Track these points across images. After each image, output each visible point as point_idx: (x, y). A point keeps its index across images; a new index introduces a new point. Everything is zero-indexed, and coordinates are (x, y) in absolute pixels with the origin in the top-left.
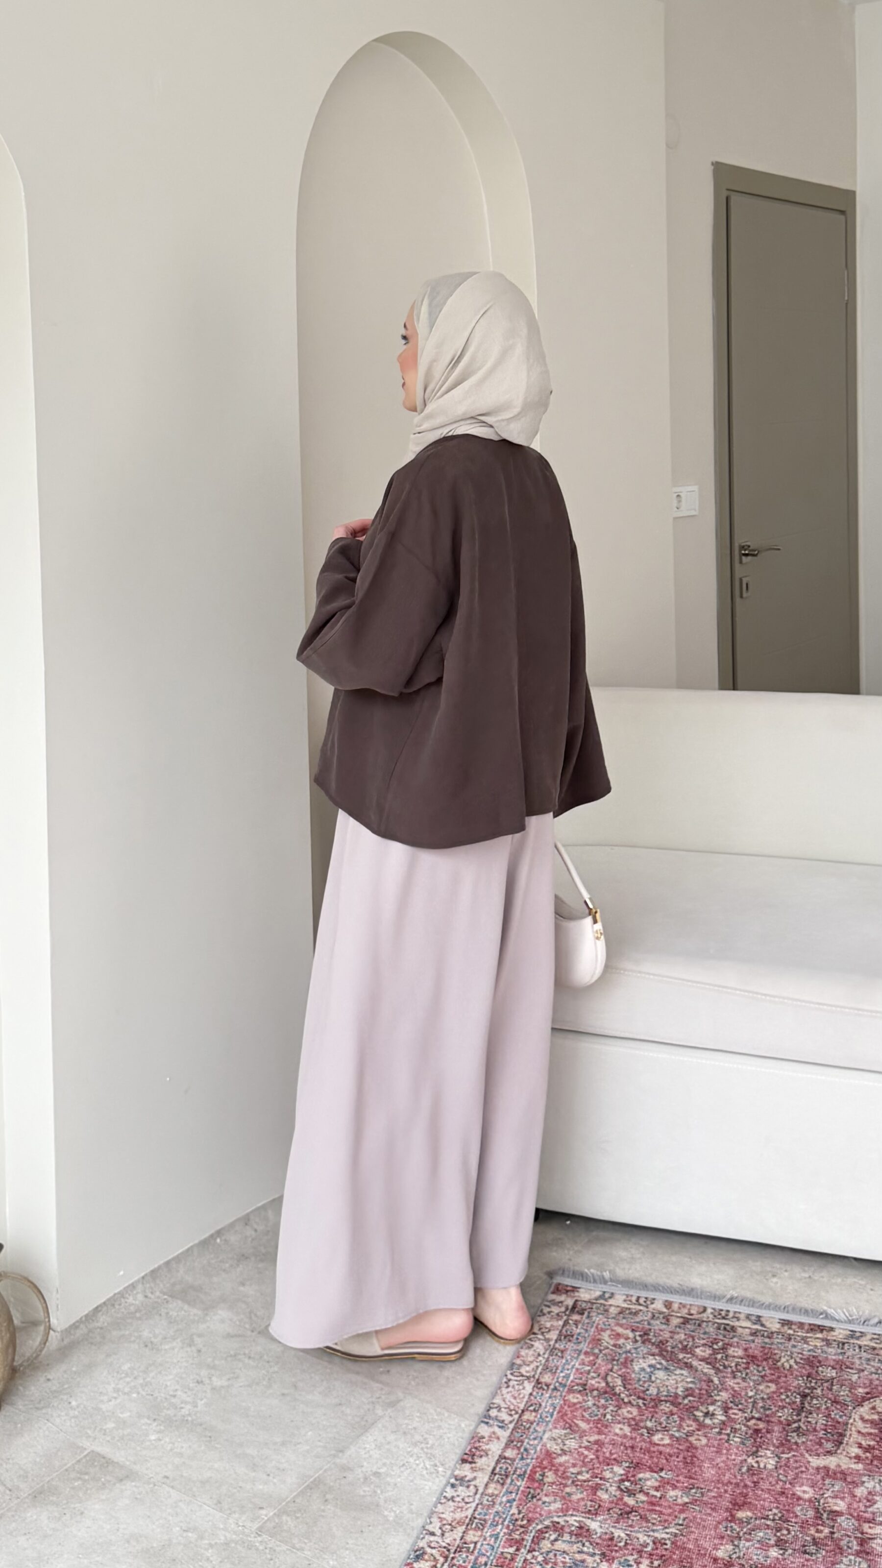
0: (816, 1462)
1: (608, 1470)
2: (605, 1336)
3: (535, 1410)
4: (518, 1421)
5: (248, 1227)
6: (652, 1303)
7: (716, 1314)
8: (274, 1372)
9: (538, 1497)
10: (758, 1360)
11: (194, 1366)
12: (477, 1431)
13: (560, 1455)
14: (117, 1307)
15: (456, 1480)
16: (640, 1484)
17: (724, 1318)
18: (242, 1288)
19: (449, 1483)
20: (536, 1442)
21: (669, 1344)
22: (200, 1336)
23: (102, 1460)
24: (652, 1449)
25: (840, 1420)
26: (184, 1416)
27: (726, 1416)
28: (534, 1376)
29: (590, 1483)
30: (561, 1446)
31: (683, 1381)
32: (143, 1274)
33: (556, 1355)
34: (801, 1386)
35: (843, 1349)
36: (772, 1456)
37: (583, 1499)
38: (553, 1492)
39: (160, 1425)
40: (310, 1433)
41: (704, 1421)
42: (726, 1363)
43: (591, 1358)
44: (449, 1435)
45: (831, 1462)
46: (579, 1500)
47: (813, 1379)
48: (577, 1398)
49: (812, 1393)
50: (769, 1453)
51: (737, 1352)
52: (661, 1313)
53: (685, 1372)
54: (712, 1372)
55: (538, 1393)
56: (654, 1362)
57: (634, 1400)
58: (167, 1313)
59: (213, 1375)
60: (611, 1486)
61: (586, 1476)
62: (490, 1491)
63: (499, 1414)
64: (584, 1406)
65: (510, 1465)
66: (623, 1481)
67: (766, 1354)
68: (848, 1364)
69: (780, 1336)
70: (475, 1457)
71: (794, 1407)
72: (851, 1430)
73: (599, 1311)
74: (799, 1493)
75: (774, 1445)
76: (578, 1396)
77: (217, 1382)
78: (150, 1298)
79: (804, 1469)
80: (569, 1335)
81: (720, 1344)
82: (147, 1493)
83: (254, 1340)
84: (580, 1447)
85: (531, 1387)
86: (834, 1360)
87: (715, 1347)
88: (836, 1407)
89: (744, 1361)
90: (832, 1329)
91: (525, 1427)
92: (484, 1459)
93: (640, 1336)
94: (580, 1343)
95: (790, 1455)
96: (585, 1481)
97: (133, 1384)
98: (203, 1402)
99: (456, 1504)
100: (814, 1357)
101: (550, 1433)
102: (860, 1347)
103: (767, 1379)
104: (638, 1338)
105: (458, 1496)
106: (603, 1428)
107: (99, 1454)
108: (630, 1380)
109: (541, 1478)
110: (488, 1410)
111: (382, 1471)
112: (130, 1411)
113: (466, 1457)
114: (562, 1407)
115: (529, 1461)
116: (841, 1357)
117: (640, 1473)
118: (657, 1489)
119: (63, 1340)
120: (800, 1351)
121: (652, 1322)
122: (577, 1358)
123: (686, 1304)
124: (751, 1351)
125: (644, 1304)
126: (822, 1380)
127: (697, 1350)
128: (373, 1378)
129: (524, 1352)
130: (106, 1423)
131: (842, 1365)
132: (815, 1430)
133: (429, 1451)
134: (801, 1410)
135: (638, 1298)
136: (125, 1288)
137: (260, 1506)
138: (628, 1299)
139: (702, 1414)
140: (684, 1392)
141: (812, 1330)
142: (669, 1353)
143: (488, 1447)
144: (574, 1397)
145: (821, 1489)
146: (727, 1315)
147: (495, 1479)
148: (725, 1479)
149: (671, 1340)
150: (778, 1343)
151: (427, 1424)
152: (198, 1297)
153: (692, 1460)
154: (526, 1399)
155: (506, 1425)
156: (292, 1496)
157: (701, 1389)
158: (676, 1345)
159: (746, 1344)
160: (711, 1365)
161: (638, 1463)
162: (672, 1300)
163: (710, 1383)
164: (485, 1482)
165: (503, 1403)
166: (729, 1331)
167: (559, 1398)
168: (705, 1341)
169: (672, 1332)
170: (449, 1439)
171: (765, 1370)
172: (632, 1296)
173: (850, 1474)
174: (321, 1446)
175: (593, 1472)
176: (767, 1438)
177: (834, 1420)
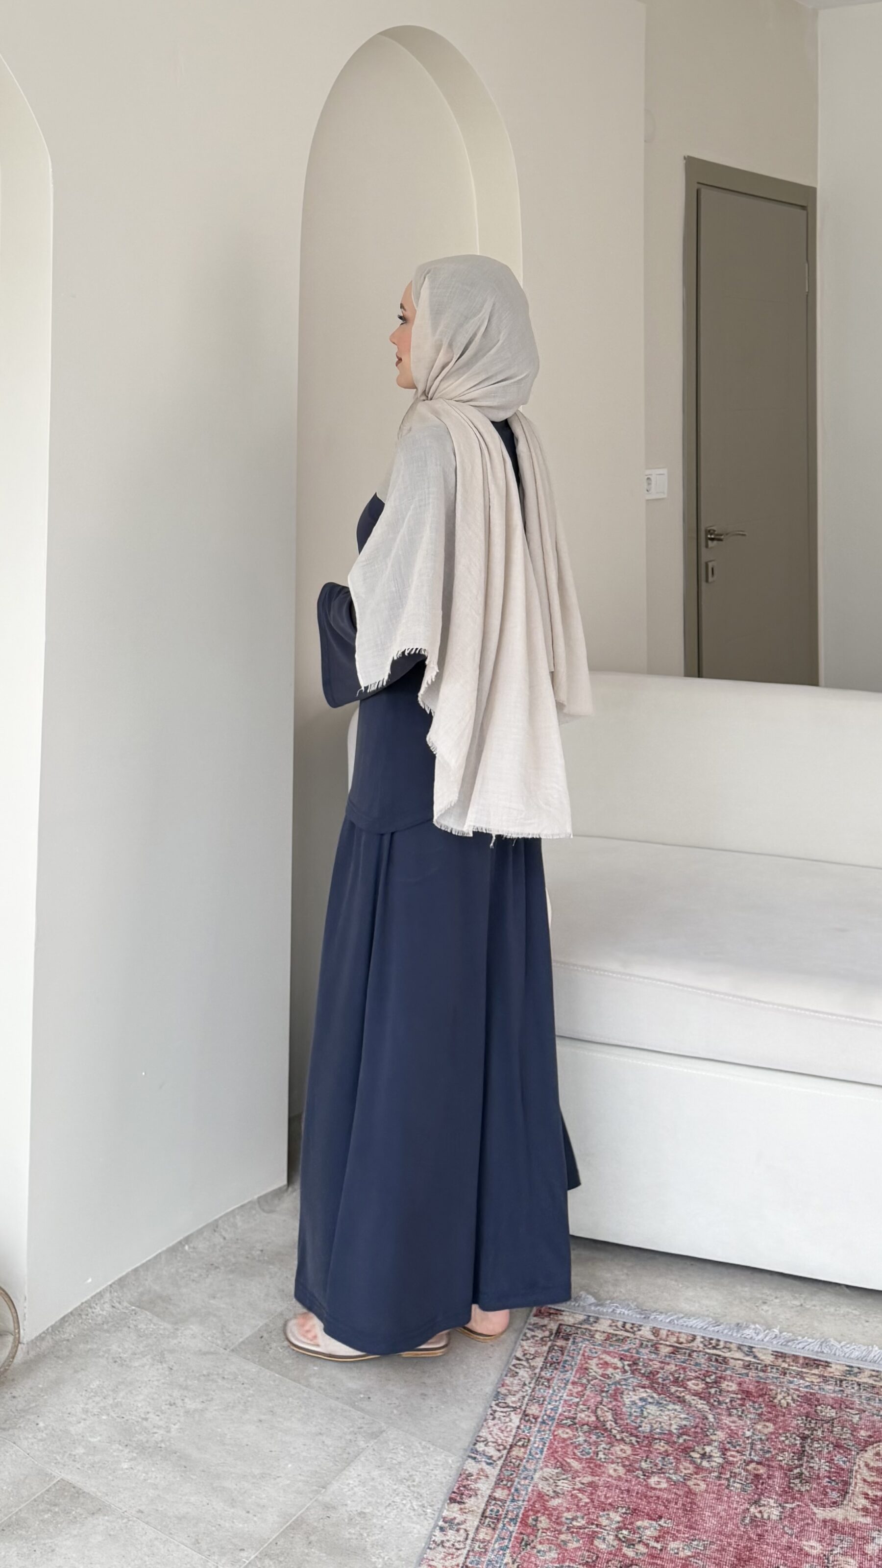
0: (822, 1513)
1: (604, 1515)
2: (593, 1363)
3: (523, 1446)
4: (506, 1457)
5: (216, 1234)
6: (639, 1330)
7: (707, 1343)
8: (251, 1396)
9: (532, 1545)
10: (754, 1396)
11: (166, 1386)
12: (465, 1468)
13: (553, 1497)
14: (84, 1317)
15: (446, 1522)
16: (638, 1533)
17: (714, 1348)
18: (212, 1301)
19: (438, 1526)
20: (527, 1482)
21: (659, 1375)
22: (172, 1351)
23: (73, 1489)
24: (649, 1493)
25: (844, 1467)
26: (157, 1443)
27: (724, 1458)
28: (520, 1407)
29: (586, 1530)
30: (553, 1487)
31: (676, 1417)
32: (110, 1283)
33: (543, 1384)
34: (800, 1426)
35: (841, 1386)
36: (775, 1505)
37: (579, 1548)
38: (548, 1539)
39: (133, 1452)
40: (290, 1466)
41: (701, 1462)
42: (721, 1399)
43: (580, 1389)
44: (437, 1472)
45: (838, 1514)
46: (576, 1549)
47: (812, 1419)
48: (567, 1433)
49: (812, 1435)
50: (772, 1502)
51: (731, 1386)
52: (649, 1340)
53: (678, 1407)
54: (706, 1408)
55: (525, 1426)
56: (644, 1395)
57: (626, 1436)
58: (136, 1326)
59: (185, 1397)
60: (608, 1534)
61: (581, 1522)
62: (481, 1536)
63: (486, 1449)
64: (575, 1442)
65: (501, 1507)
66: (619, 1529)
67: (762, 1389)
68: (848, 1403)
69: (774, 1370)
70: (464, 1496)
71: (794, 1450)
72: (856, 1478)
73: (585, 1337)
74: (806, 1548)
75: (777, 1494)
76: (568, 1430)
77: (191, 1405)
78: (118, 1309)
79: (810, 1521)
80: (554, 1363)
81: (713, 1377)
82: (121, 1529)
83: (227, 1359)
84: (574, 1489)
85: (518, 1420)
86: (832, 1398)
87: (708, 1380)
88: (838, 1452)
89: (739, 1396)
90: (827, 1364)
91: (514, 1464)
92: (473, 1499)
93: (629, 1365)
94: (567, 1371)
95: (793, 1505)
96: (580, 1528)
97: (102, 1404)
98: (176, 1427)
99: (445, 1550)
100: (811, 1394)
101: (541, 1472)
102: (858, 1385)
103: (765, 1418)
104: (627, 1368)
105: (448, 1541)
106: (597, 1469)
107: (69, 1483)
108: (621, 1414)
109: (534, 1523)
110: (475, 1444)
111: (367, 1511)
112: (101, 1435)
113: (453, 1495)
114: (551, 1443)
115: (520, 1503)
116: (839, 1396)
117: (639, 1520)
118: (656, 1539)
119: (28, 1352)
120: (797, 1387)
121: (641, 1350)
122: (565, 1388)
123: (676, 1332)
124: (745, 1386)
125: (631, 1330)
126: (822, 1420)
127: (690, 1384)
128: (353, 1405)
129: (508, 1380)
130: (75, 1448)
131: (841, 1404)
132: (818, 1477)
133: (415, 1489)
134: (801, 1454)
135: (625, 1323)
136: (92, 1298)
137: (241, 1548)
138: (614, 1324)
139: (698, 1456)
140: (679, 1429)
141: (807, 1364)
142: (661, 1386)
143: (476, 1486)
144: (563, 1432)
145: (828, 1544)
146: (718, 1345)
147: (486, 1523)
148: (727, 1530)
149: (661, 1371)
150: (773, 1377)
151: (412, 1460)
152: (167, 1308)
153: (691, 1507)
154: (513, 1433)
155: (495, 1461)
156: (274, 1537)
157: (696, 1427)
158: (667, 1377)
159: (740, 1378)
160: (704, 1400)
161: (635, 1510)
162: (659, 1327)
163: (705, 1421)
164: (476, 1526)
165: (490, 1436)
166: (720, 1363)
167: (548, 1432)
168: (697, 1374)
169: (662, 1362)
170: (436, 1476)
171: (761, 1408)
172: (618, 1321)
173: (859, 1529)
174: (300, 1481)
175: (588, 1518)
176: (769, 1485)
177: (837, 1466)
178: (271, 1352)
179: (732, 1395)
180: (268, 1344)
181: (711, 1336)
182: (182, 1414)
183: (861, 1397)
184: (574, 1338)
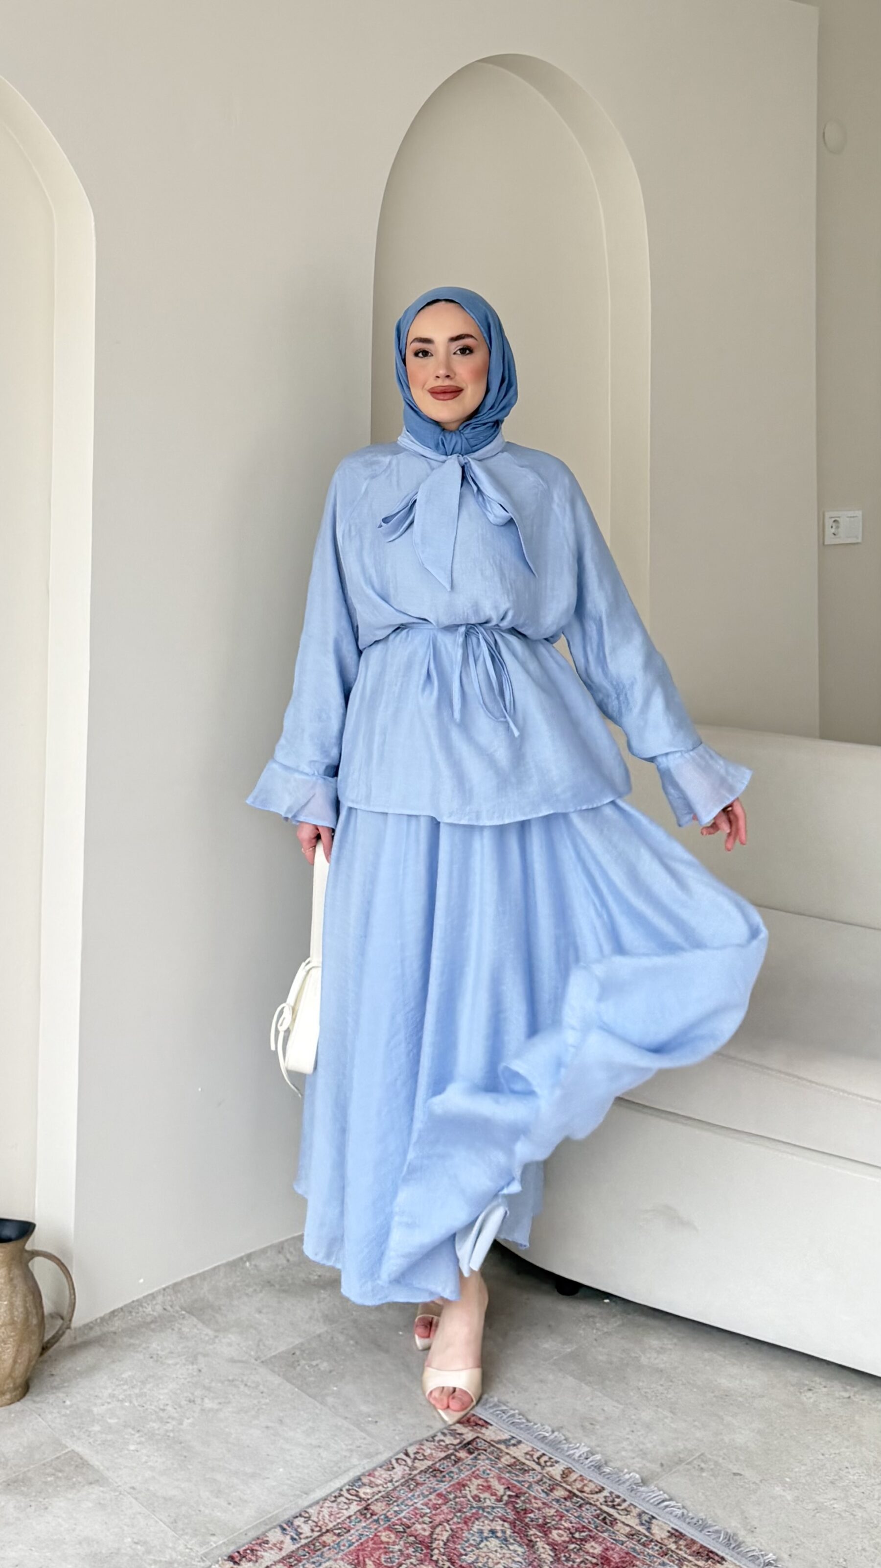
5: (281, 1256)
8: (266, 1404)
11: (190, 1384)
14: (134, 1314)
18: (257, 1316)
23: (79, 1460)
26: (167, 1431)
32: (164, 1286)
40: (281, 1470)
58: (180, 1329)
59: (206, 1397)
77: (208, 1404)
78: (169, 1311)
82: (111, 1500)
83: (255, 1369)
97: (128, 1392)
107: (78, 1454)
112: (119, 1418)
119: (75, 1338)
128: (358, 1425)
130: (93, 1426)
136: (144, 1297)
137: (211, 1533)
152: (214, 1317)
156: (246, 1528)
174: (288, 1484)
178: (298, 1368)
180: (298, 1361)
182: (197, 1411)
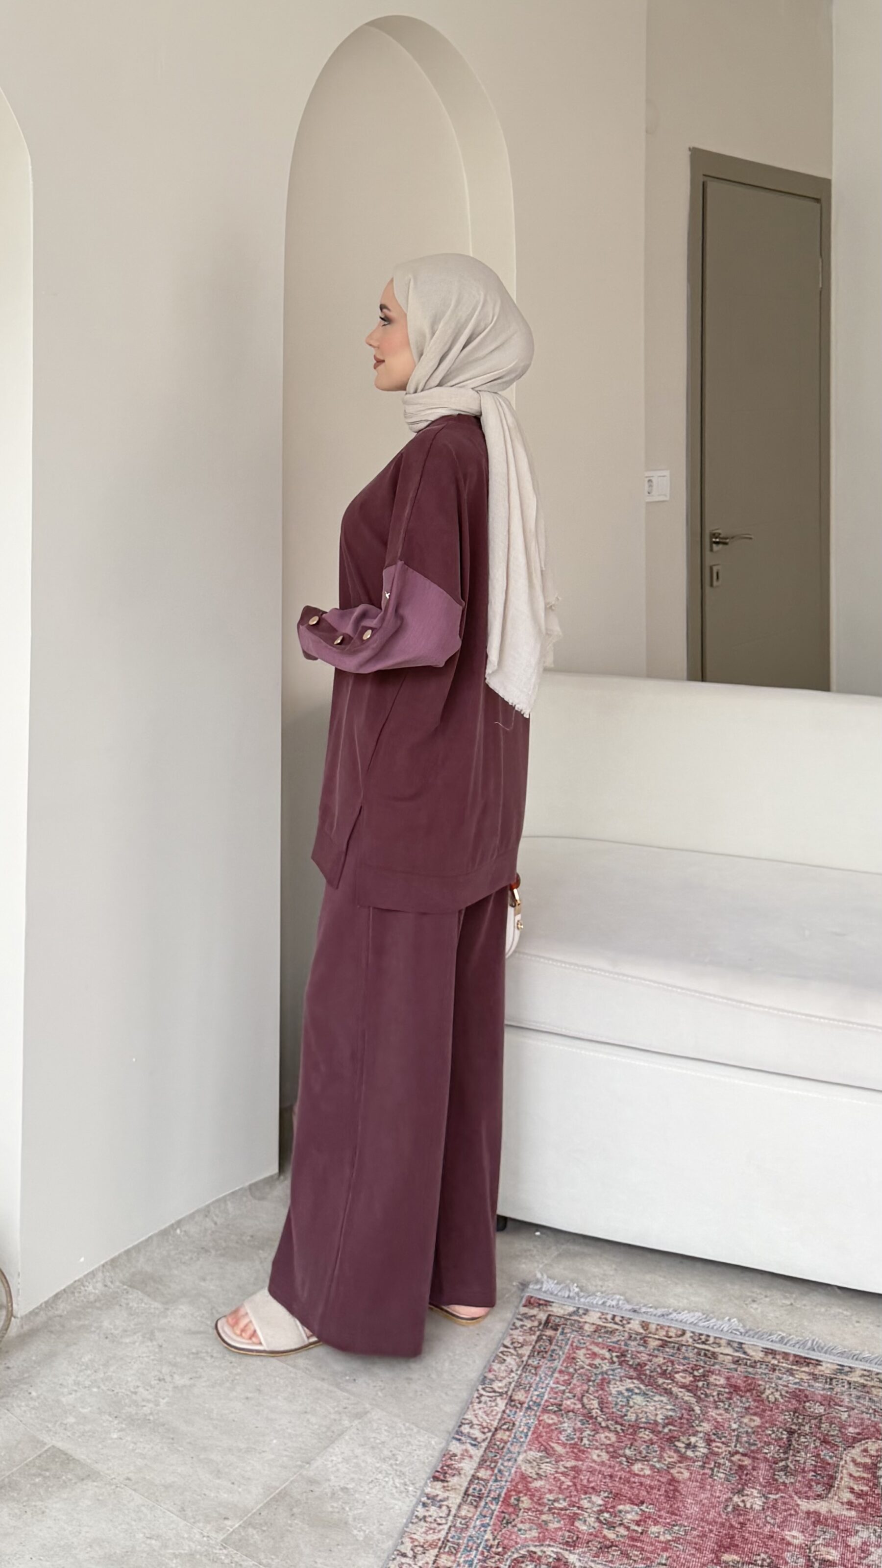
0: (805, 1505)
1: (586, 1498)
2: (581, 1354)
3: (508, 1429)
4: (491, 1439)
5: (208, 1219)
6: (629, 1323)
7: (696, 1338)
8: (238, 1374)
9: (513, 1523)
10: (741, 1391)
11: (155, 1362)
12: (449, 1449)
13: (536, 1479)
14: (77, 1294)
15: (428, 1498)
16: (619, 1516)
17: (703, 1343)
18: (202, 1283)
19: (420, 1501)
20: (510, 1464)
21: (647, 1367)
22: (162, 1330)
23: (64, 1456)
24: (632, 1479)
25: (830, 1461)
26: (146, 1415)
27: (709, 1449)
28: (506, 1392)
29: (568, 1512)
30: (536, 1469)
31: (662, 1408)
32: (103, 1262)
33: (530, 1371)
34: (788, 1422)
35: (830, 1384)
36: (759, 1495)
37: (560, 1529)
38: (529, 1519)
39: (122, 1423)
41: (686, 1451)
42: (708, 1392)
43: (566, 1377)
44: (420, 1453)
45: (822, 1507)
46: (556, 1529)
47: (800, 1414)
48: (552, 1419)
49: (799, 1429)
50: (755, 1492)
51: (719, 1380)
52: (638, 1334)
53: (665, 1399)
54: (693, 1400)
55: (511, 1411)
56: (632, 1386)
57: (611, 1424)
58: (127, 1305)
59: (174, 1373)
60: (589, 1516)
61: (563, 1504)
62: (463, 1513)
63: (472, 1431)
64: (560, 1428)
65: (484, 1486)
66: (601, 1512)
67: (750, 1385)
68: (837, 1401)
69: (764, 1367)
70: (447, 1475)
71: (782, 1444)
72: (842, 1473)
73: (574, 1328)
74: (788, 1538)
75: (761, 1484)
76: (553, 1416)
77: (179, 1380)
78: (110, 1288)
79: (793, 1512)
80: (542, 1351)
81: (701, 1371)
82: (109, 1494)
84: (557, 1472)
85: (504, 1404)
86: (822, 1395)
87: (696, 1373)
88: (825, 1447)
89: (727, 1390)
90: (818, 1363)
91: (498, 1446)
92: (456, 1478)
93: (617, 1357)
94: (554, 1360)
95: (777, 1496)
96: (562, 1509)
97: (93, 1377)
98: (165, 1401)
99: (427, 1525)
100: (800, 1390)
101: (524, 1455)
102: (849, 1383)
103: (751, 1411)
104: (615, 1359)
105: (430, 1516)
106: (580, 1454)
107: (60, 1450)
108: (607, 1403)
109: (516, 1502)
110: (460, 1426)
111: (350, 1486)
112: (91, 1406)
113: (437, 1474)
114: (536, 1428)
115: (503, 1483)
116: (829, 1393)
117: (621, 1504)
118: (638, 1523)
119: (23, 1327)
120: (785, 1383)
121: (629, 1342)
122: (551, 1376)
123: (665, 1326)
124: (733, 1381)
125: (620, 1323)
126: (810, 1416)
127: (677, 1376)
128: (338, 1386)
129: (496, 1366)
130: (67, 1417)
131: (829, 1402)
132: (803, 1471)
133: (398, 1468)
134: (788, 1447)
135: (614, 1317)
136: (84, 1276)
137: (225, 1516)
138: (603, 1317)
139: (683, 1445)
140: (664, 1419)
141: (797, 1362)
142: (648, 1378)
143: (459, 1465)
144: (548, 1418)
145: (811, 1535)
146: (707, 1340)
147: (469, 1501)
148: (710, 1517)
149: (649, 1363)
150: (762, 1373)
151: (395, 1439)
152: (158, 1289)
153: (674, 1494)
154: (499, 1416)
155: (479, 1443)
156: (258, 1508)
157: (681, 1418)
158: (655, 1369)
159: (728, 1372)
160: (692, 1393)
161: (617, 1494)
162: (649, 1321)
163: (691, 1413)
164: (458, 1504)
165: (475, 1419)
166: (709, 1358)
167: (533, 1417)
168: (685, 1367)
169: (650, 1355)
170: (418, 1456)
171: (748, 1402)
172: (607, 1314)
173: (843, 1521)
174: (286, 1456)
175: (571, 1501)
176: (753, 1476)
177: (823, 1461)
179: (719, 1389)
181: (701, 1332)
182: (170, 1389)
183: (851, 1395)
184: (563, 1329)
